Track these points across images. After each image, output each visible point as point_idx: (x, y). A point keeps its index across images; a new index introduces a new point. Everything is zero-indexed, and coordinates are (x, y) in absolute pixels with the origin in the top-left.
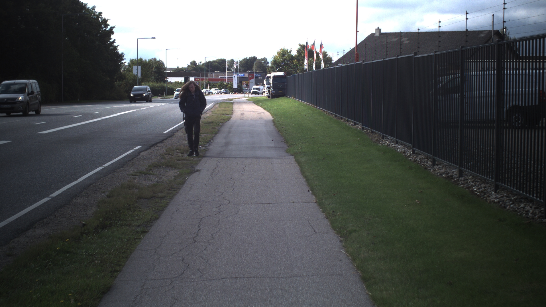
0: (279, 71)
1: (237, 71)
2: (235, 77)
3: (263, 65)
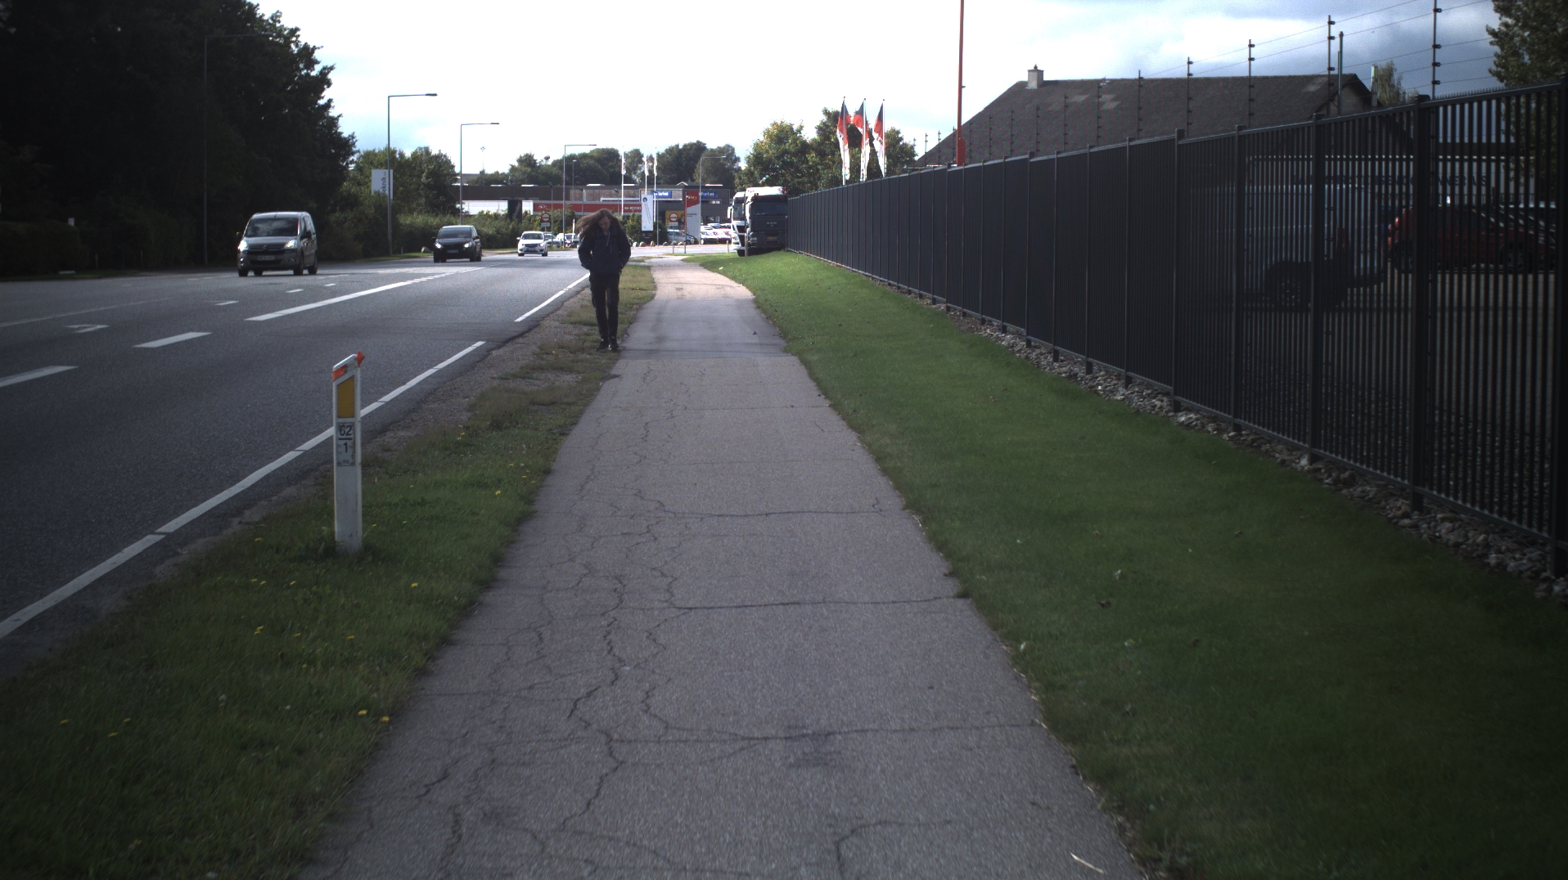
0: (770, 183)
1: (651, 184)
2: (645, 199)
3: (723, 165)
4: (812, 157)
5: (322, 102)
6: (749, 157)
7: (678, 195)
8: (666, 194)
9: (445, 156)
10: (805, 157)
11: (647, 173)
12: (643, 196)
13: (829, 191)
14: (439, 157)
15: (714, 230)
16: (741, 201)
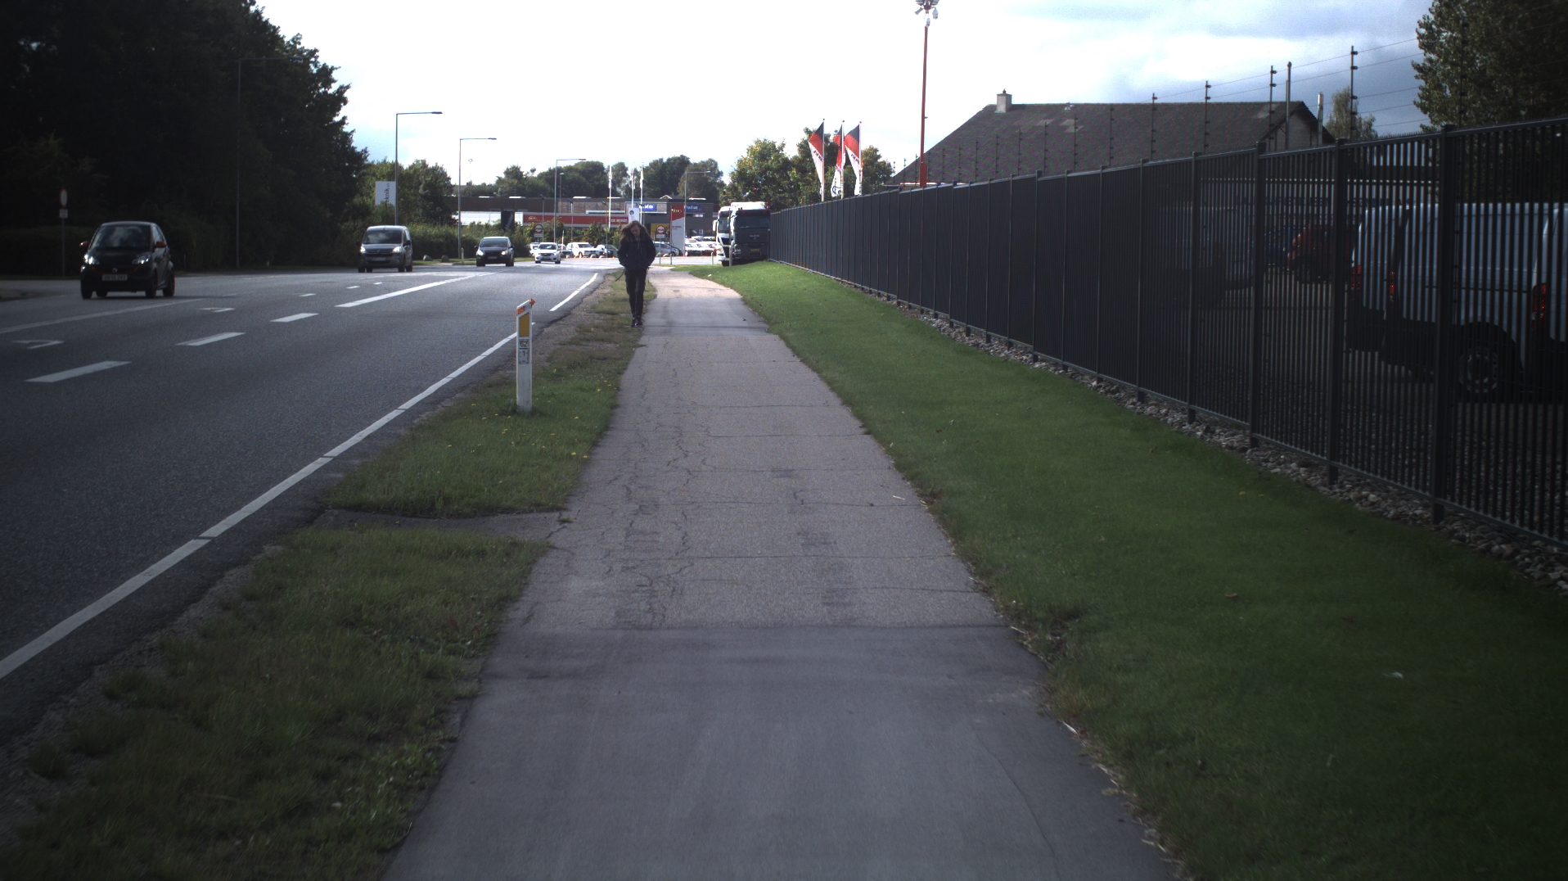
0: (753, 198)
1: (637, 197)
2: (632, 212)
3: (707, 179)
4: (793, 173)
5: (337, 119)
6: (733, 173)
7: (662, 208)
8: (651, 207)
9: (441, 168)
10: (787, 174)
11: (633, 188)
12: (630, 210)
13: (811, 207)
14: (435, 169)
15: (698, 243)
16: (726, 215)
